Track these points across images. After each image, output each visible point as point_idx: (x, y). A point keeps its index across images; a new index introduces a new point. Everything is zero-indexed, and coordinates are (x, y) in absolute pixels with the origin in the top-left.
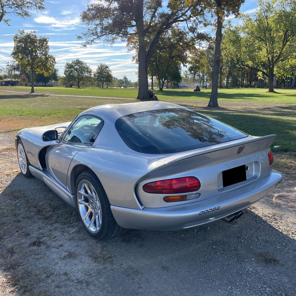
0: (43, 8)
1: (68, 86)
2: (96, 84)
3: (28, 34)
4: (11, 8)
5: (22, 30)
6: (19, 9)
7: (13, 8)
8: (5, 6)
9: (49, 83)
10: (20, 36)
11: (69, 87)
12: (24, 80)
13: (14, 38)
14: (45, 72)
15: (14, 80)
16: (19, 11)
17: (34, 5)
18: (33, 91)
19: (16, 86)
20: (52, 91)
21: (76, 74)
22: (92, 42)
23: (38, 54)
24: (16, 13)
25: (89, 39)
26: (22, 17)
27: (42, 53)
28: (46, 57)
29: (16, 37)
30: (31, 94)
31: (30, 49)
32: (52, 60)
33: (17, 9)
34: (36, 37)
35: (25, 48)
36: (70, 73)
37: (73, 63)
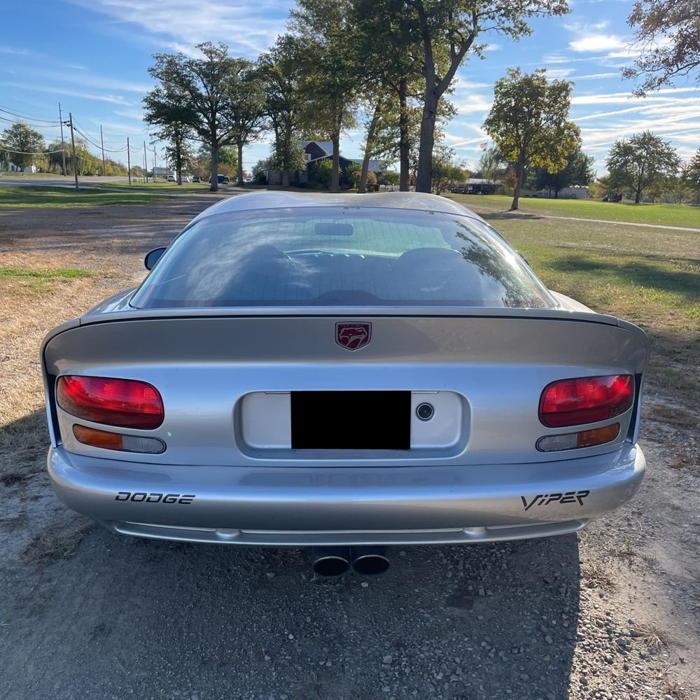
0: (564, 10)
1: (609, 199)
2: (692, 198)
3: (527, 76)
4: (493, 18)
5: (516, 69)
6: (508, 20)
7: (496, 18)
8: (481, 16)
9: (564, 191)
10: (510, 82)
11: (611, 202)
12: (510, 182)
13: (497, 87)
14: (551, 164)
15: (492, 181)
16: (509, 24)
17: (545, 7)
18: (514, 207)
19: (493, 194)
20: (560, 208)
21: (635, 169)
22: (661, 82)
23: (541, 121)
24: (503, 29)
25: (655, 74)
26: (513, 37)
27: (552, 119)
28: (559, 127)
29: (501, 85)
30: (510, 212)
31: (526, 110)
32: (572, 133)
33: (504, 19)
34: (544, 81)
35: (516, 109)
36: (621, 166)
37: (632, 141)
